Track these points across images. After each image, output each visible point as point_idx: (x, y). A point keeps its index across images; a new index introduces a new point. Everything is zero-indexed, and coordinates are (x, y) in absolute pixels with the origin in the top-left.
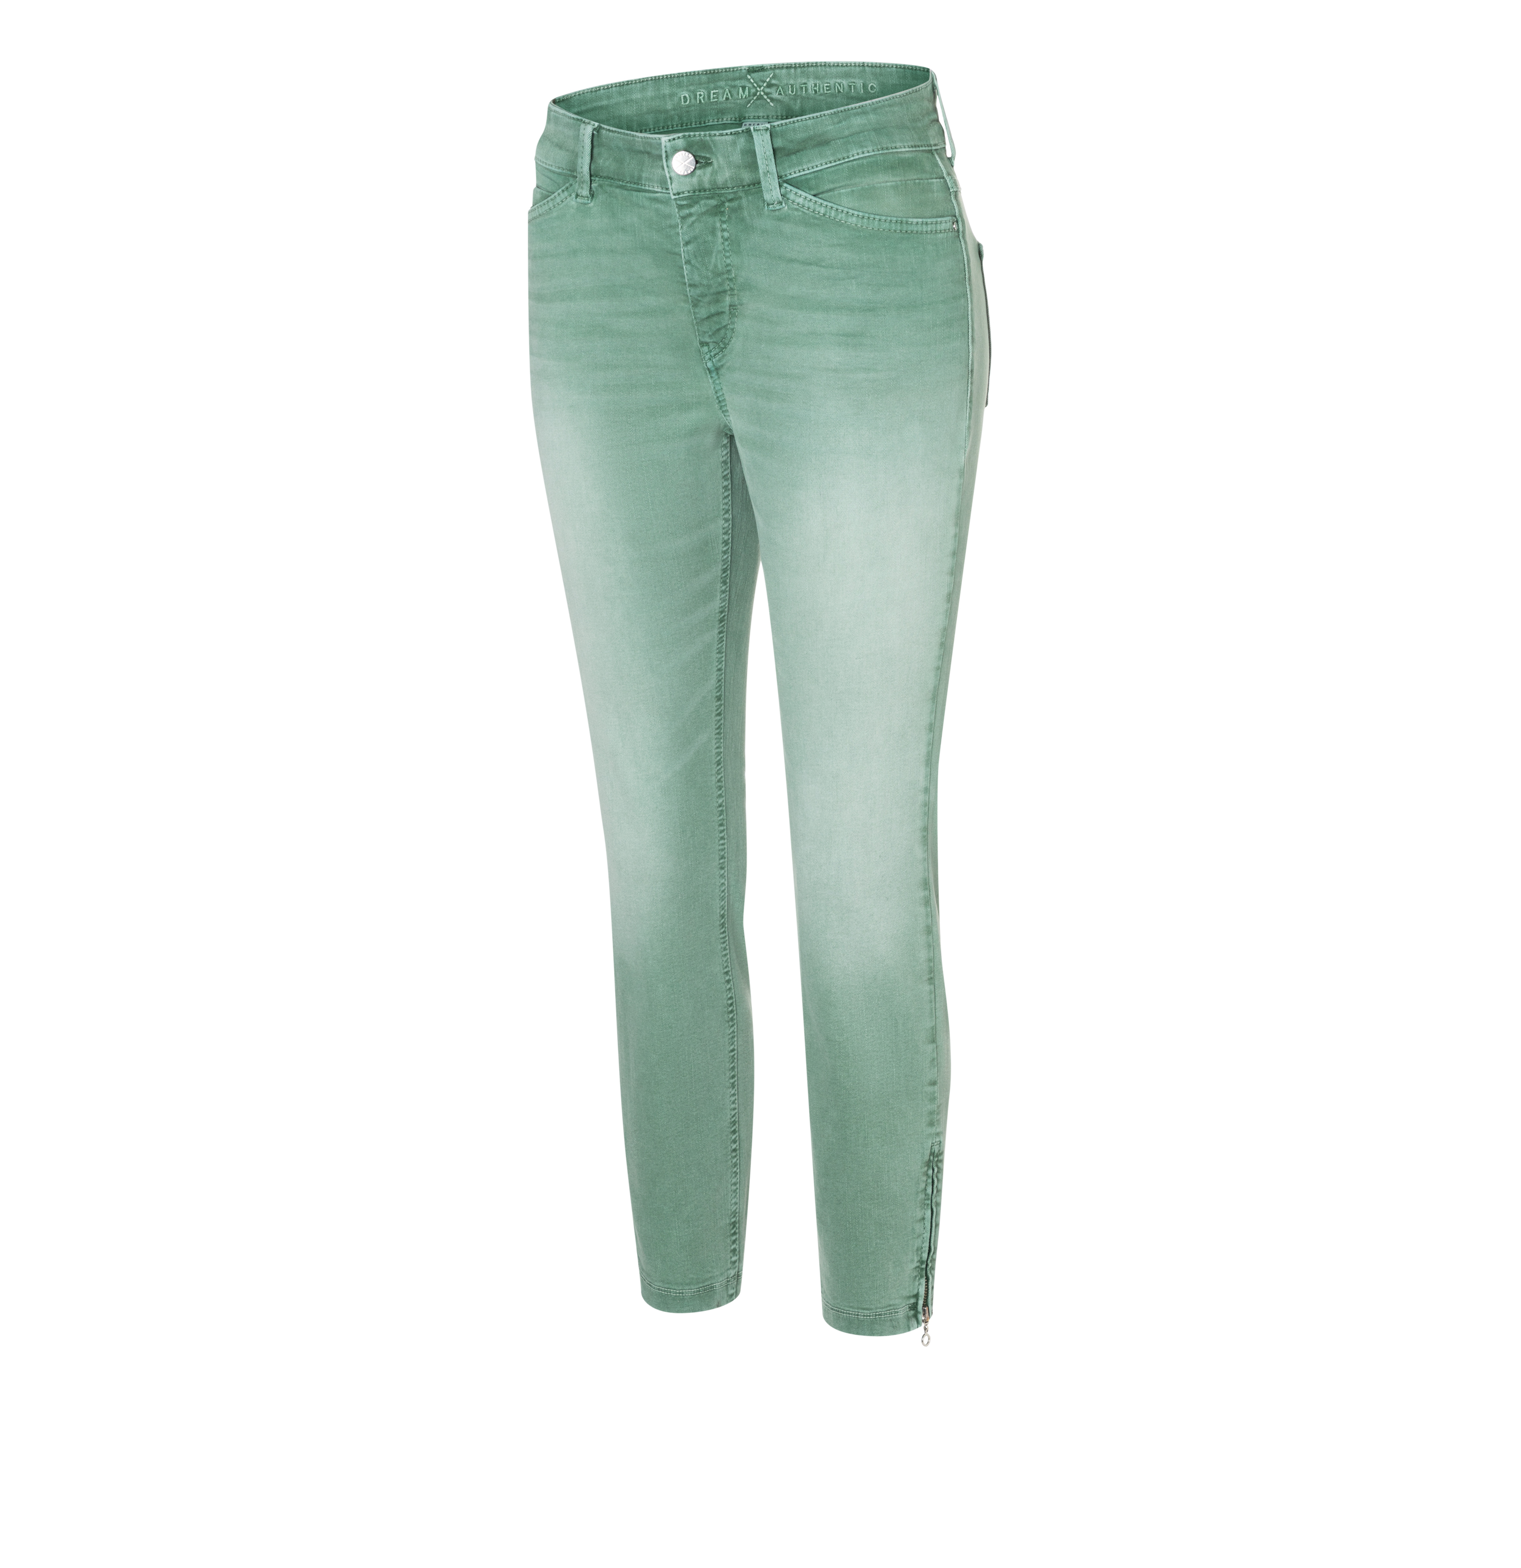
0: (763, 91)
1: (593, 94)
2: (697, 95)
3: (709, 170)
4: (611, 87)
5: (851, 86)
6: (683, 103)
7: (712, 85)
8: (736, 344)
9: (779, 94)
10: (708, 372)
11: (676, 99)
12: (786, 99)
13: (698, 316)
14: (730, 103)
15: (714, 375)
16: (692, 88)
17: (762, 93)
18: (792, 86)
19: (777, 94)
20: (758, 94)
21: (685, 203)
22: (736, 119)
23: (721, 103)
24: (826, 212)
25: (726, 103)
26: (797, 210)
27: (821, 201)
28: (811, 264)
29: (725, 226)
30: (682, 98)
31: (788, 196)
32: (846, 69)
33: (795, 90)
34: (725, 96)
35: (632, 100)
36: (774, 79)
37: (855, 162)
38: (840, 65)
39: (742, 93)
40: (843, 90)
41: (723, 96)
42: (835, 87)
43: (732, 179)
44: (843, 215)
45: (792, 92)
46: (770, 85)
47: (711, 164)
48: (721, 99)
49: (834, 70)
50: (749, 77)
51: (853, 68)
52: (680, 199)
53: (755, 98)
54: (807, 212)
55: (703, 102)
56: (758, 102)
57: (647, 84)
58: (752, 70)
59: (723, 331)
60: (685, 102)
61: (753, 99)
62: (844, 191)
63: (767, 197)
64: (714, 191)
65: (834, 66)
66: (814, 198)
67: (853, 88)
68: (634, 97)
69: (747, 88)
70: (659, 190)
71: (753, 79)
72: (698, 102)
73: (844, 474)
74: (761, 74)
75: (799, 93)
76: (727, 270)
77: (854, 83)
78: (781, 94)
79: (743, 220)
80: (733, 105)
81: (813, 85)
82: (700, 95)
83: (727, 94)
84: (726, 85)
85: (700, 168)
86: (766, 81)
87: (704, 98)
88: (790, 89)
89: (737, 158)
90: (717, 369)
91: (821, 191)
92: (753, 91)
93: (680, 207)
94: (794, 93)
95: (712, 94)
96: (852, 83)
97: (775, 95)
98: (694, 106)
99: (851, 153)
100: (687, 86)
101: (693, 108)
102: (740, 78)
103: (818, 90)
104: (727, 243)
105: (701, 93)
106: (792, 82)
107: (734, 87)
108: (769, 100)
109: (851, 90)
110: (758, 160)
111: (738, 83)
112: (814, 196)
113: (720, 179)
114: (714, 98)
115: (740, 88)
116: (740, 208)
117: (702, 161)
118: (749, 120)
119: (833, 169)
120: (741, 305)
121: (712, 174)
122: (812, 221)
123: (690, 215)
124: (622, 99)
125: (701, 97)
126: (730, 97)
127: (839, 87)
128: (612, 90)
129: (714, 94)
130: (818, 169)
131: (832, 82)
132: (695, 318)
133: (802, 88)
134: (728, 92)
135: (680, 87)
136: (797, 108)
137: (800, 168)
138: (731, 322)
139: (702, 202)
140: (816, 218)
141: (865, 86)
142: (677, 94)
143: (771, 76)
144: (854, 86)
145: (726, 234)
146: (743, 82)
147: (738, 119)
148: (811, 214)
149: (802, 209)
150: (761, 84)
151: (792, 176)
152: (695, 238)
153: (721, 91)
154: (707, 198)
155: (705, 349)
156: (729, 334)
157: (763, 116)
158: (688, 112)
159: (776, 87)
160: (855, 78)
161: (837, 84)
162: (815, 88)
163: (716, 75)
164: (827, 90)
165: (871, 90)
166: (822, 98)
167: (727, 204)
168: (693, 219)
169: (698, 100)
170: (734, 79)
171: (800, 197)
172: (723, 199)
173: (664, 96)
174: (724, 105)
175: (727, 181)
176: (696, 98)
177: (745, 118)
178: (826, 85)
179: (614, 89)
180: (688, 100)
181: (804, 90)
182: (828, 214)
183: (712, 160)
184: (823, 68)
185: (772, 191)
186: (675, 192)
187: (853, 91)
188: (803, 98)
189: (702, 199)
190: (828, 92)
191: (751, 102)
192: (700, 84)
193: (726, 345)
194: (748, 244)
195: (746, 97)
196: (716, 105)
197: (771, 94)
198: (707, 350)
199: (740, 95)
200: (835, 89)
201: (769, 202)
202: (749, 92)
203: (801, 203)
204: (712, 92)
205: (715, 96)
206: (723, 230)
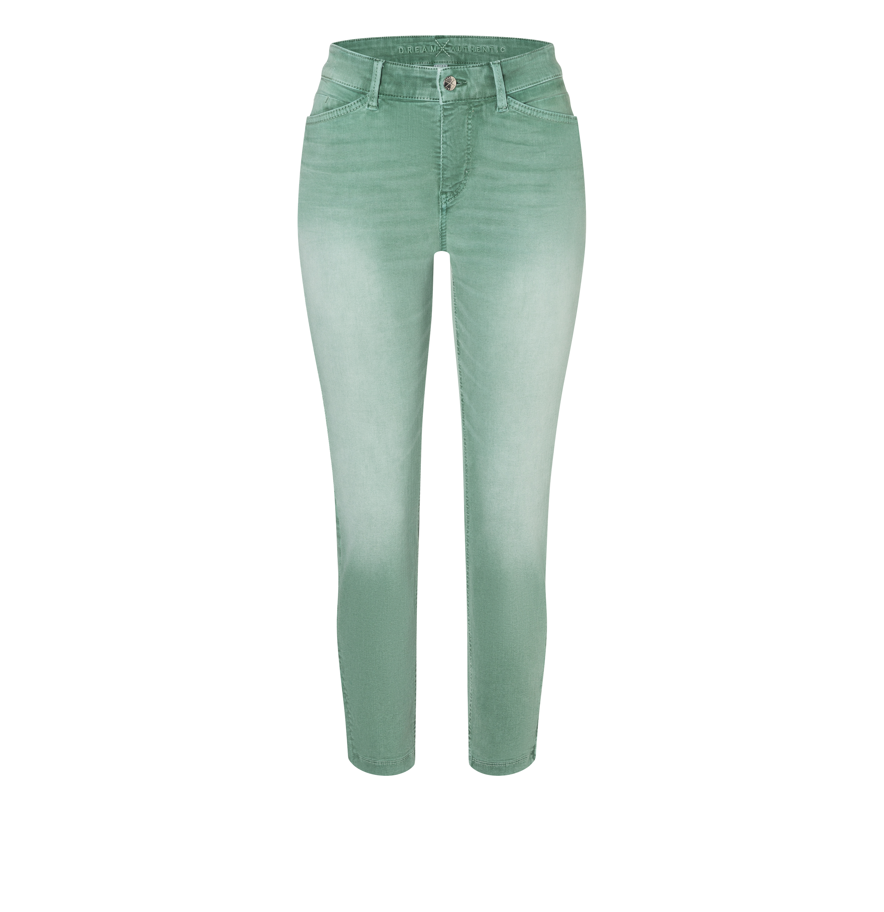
0: (444, 49)
1: (351, 42)
2: (407, 49)
3: (465, 88)
4: (361, 40)
5: (491, 48)
6: (400, 52)
7: (416, 44)
8: (466, 192)
9: (453, 51)
10: (440, 211)
11: (396, 50)
12: (457, 54)
13: (445, 176)
14: (426, 54)
15: (444, 213)
16: (405, 44)
17: (444, 50)
18: (460, 47)
19: (452, 51)
20: (441, 50)
21: (449, 107)
22: (430, 63)
23: (421, 54)
24: (531, 112)
25: (424, 54)
26: (514, 112)
27: (528, 106)
28: (520, 144)
29: (470, 122)
30: (399, 49)
31: (510, 104)
32: (489, 39)
33: (461, 49)
34: (423, 50)
35: (372, 48)
36: (450, 43)
37: (543, 84)
38: (485, 37)
39: (433, 49)
40: (487, 51)
41: (422, 50)
42: (482, 49)
43: (480, 93)
44: (541, 113)
45: (460, 50)
46: (447, 46)
47: (466, 84)
48: (421, 52)
49: (482, 40)
50: (436, 41)
51: (492, 39)
52: (446, 105)
53: (440, 52)
54: (520, 113)
55: (411, 52)
56: (442, 54)
57: (380, 40)
58: (437, 37)
59: (458, 185)
60: (401, 52)
61: (439, 53)
62: (540, 100)
63: (499, 104)
64: (469, 100)
65: (482, 37)
66: (525, 105)
67: (492, 50)
68: (373, 46)
69: (435, 46)
70: (428, 100)
71: (438, 42)
72: (408, 52)
73: (538, 264)
74: (443, 39)
75: (463, 51)
76: (468, 148)
77: (493, 47)
78: (454, 51)
79: (481, 118)
80: (428, 55)
81: (471, 47)
82: (409, 49)
83: (424, 49)
84: (424, 44)
85: (458, 86)
86: (445, 44)
87: (411, 50)
88: (458, 49)
89: (482, 80)
90: (447, 209)
91: (527, 101)
92: (438, 48)
93: (445, 110)
94: (461, 51)
95: (416, 49)
96: (491, 47)
97: (451, 51)
98: (406, 54)
99: (541, 79)
100: (402, 43)
101: (406, 55)
102: (431, 41)
103: (473, 50)
104: (470, 132)
105: (410, 47)
106: (459, 45)
107: (428, 45)
108: (447, 54)
109: (491, 51)
110: (496, 82)
111: (430, 43)
112: (524, 103)
113: (472, 94)
114: (417, 51)
115: (432, 46)
116: (481, 111)
117: (460, 82)
118: (437, 64)
119: (532, 88)
120: (473, 169)
121: (467, 90)
122: (522, 118)
123: (451, 115)
124: (366, 47)
125: (410, 50)
126: (426, 51)
127: (485, 49)
128: (361, 41)
129: (417, 48)
130: (525, 88)
131: (481, 46)
132: (443, 177)
133: (465, 48)
134: (425, 48)
135: (398, 43)
136: (463, 58)
137: (516, 87)
138: (465, 179)
139: (460, 107)
140: (525, 117)
141: (499, 49)
142: (396, 47)
143: (448, 41)
144: (493, 49)
145: (470, 126)
146: (433, 43)
147: (431, 63)
148: (523, 114)
149: (517, 112)
150: (443, 45)
151: (512, 92)
152: (452, 128)
153: (421, 47)
154: (463, 105)
155: (444, 196)
156: (462, 186)
157: (445, 62)
158: (403, 57)
159: (451, 47)
160: (493, 44)
161: (483, 47)
162: (472, 49)
163: (418, 38)
164: (478, 50)
165: (502, 51)
166: (476, 54)
167: (473, 108)
168: (452, 117)
169: (408, 51)
170: (428, 41)
171: (517, 105)
172: (471, 105)
173: (389, 47)
174: (423, 55)
175: (476, 94)
176: (407, 50)
177: (435, 63)
178: (478, 47)
179: (362, 41)
180: (403, 51)
181: (466, 50)
182: (532, 114)
183: (467, 82)
184: (476, 38)
185: (502, 101)
186: (444, 100)
187: (492, 52)
188: (465, 54)
189: (459, 105)
190: (479, 51)
191: (438, 54)
192: (409, 43)
193: (458, 193)
194: (483, 132)
195: (435, 51)
196: (419, 54)
197: (448, 50)
198: (445, 197)
199: (431, 50)
200: (482, 50)
201: (500, 108)
202: (436, 49)
203: (517, 108)
204: (416, 47)
205: (417, 50)
206: (469, 124)
